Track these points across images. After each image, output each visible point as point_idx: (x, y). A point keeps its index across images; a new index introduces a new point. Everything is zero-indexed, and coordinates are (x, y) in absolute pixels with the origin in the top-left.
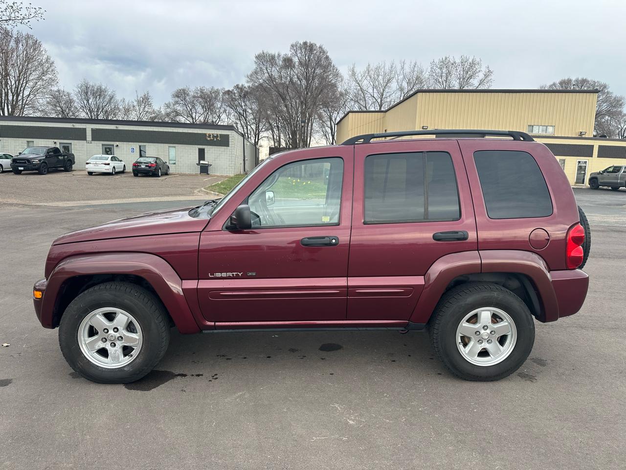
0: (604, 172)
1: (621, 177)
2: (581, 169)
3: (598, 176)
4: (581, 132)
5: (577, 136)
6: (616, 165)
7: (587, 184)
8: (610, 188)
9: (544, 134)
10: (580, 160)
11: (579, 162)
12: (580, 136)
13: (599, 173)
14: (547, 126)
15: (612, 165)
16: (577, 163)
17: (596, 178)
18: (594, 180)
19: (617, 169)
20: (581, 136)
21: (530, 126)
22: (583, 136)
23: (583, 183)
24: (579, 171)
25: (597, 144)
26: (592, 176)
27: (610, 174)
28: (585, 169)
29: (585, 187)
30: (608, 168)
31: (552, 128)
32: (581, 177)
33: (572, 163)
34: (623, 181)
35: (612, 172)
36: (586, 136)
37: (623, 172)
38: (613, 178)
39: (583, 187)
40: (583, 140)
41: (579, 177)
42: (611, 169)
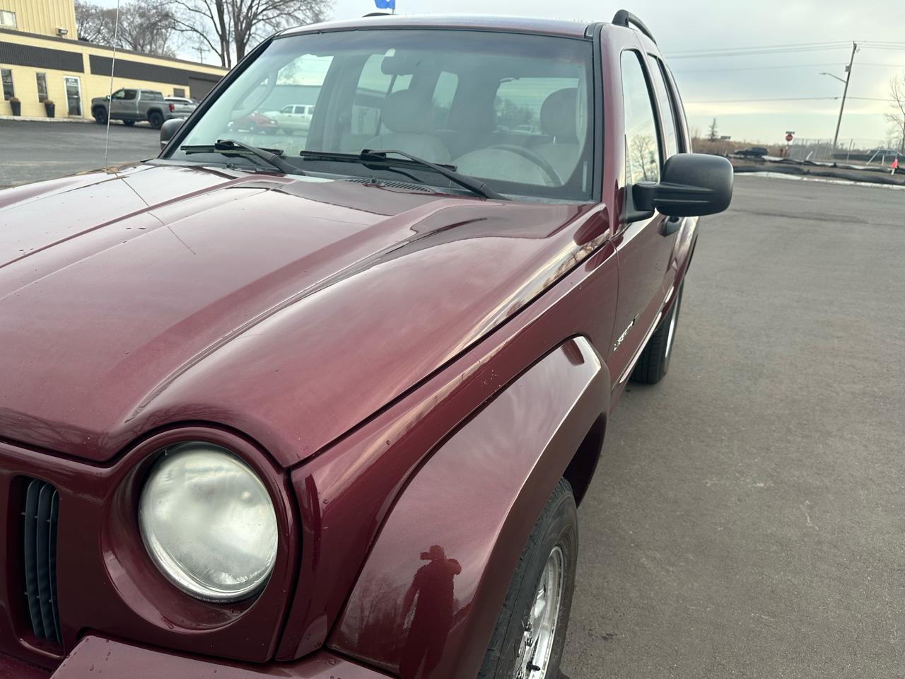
0: (114, 96)
1: (139, 107)
2: (73, 96)
3: (105, 104)
4: (60, 30)
5: (55, 36)
6: (127, 87)
7: (87, 114)
8: (121, 122)
10: (67, 77)
11: (67, 79)
12: (58, 37)
13: (106, 100)
15: (121, 88)
16: (65, 82)
17: (103, 106)
18: (99, 109)
19: (130, 94)
20: (60, 36)
22: (64, 37)
23: (79, 113)
24: (69, 93)
25: (86, 52)
26: (95, 103)
27: (122, 101)
28: (77, 93)
29: (85, 121)
30: (117, 92)
31: (10, 15)
32: (74, 104)
33: (57, 81)
34: (145, 113)
35: (125, 98)
36: (68, 37)
37: (141, 99)
38: (126, 108)
39: (81, 121)
40: (65, 44)
41: (72, 105)
42: (122, 94)
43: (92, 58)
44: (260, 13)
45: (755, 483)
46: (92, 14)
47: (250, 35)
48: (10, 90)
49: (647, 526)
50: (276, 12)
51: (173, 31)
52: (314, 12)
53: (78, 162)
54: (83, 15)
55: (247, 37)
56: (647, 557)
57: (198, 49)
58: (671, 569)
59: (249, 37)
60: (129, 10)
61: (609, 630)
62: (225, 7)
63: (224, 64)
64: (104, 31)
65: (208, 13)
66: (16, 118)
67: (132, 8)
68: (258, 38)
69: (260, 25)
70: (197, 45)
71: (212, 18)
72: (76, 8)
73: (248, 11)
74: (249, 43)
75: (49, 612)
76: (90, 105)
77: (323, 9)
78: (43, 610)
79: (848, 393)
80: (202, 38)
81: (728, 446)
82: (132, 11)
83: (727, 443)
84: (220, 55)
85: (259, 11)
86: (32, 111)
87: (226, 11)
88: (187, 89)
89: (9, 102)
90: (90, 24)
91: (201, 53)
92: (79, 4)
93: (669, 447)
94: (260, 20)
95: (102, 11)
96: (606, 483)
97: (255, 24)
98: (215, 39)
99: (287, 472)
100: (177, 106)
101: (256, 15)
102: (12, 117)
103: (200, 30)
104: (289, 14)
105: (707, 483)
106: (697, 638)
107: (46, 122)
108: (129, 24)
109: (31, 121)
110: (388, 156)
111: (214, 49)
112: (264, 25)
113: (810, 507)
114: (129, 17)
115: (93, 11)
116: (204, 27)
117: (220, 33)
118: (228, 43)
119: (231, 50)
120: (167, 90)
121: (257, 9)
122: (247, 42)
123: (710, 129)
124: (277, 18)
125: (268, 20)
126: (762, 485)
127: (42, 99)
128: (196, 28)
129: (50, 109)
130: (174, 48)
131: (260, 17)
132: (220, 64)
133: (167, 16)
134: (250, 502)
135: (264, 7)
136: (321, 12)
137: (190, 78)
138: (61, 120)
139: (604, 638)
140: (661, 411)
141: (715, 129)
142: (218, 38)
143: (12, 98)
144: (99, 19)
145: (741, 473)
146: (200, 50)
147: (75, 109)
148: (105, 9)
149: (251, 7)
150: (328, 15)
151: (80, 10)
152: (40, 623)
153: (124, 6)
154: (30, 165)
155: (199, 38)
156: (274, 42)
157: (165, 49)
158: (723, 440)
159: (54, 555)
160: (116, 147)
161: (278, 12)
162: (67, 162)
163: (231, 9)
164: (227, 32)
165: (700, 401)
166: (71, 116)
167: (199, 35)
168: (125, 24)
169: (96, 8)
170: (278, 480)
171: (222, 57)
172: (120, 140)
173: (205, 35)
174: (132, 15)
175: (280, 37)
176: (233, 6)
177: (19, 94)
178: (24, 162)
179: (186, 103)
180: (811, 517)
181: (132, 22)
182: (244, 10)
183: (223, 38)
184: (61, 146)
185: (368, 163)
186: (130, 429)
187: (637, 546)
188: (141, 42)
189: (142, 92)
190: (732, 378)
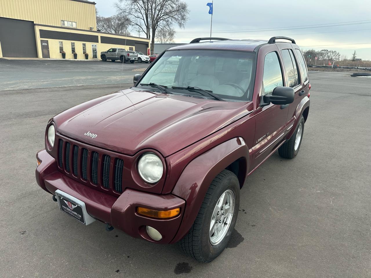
0: (108, 51)
1: (117, 55)
2: (95, 51)
3: (105, 54)
4: (91, 28)
5: (89, 30)
6: (113, 48)
7: (99, 58)
8: (111, 60)
9: (71, 27)
10: (93, 44)
11: (93, 45)
13: (106, 52)
14: (72, 22)
15: (111, 48)
17: (104, 55)
19: (114, 50)
20: (91, 30)
21: (62, 21)
22: (92, 30)
23: (96, 58)
24: (93, 51)
25: (99, 35)
26: (102, 54)
27: (111, 53)
28: (96, 50)
29: (98, 60)
30: (110, 50)
31: (75, 23)
32: (95, 54)
33: (89, 46)
34: (119, 57)
35: (112, 52)
36: (94, 30)
37: (118, 52)
38: (113, 55)
39: (97, 60)
40: (92, 33)
41: (94, 54)
42: (111, 50)
43: (101, 37)
44: (161, 17)
45: (317, 191)
46: (101, 20)
47: (157, 25)
48: (74, 50)
49: (275, 200)
50: (167, 16)
51: (129, 25)
52: (182, 15)
53: (98, 77)
54: (99, 20)
55: (156, 26)
56: (272, 208)
57: (138, 31)
58: (279, 211)
59: (157, 26)
60: (114, 17)
61: (254, 224)
62: (149, 15)
63: (147, 37)
64: (105, 26)
65: (142, 18)
66: (76, 60)
67: (115, 17)
68: (160, 26)
69: (161, 21)
70: (138, 30)
71: (144, 20)
72: (96, 18)
73: (157, 16)
74: (157, 28)
75: (119, 185)
76: (100, 54)
77: (185, 14)
78: (118, 185)
79: (367, 165)
80: (140, 27)
81: (312, 179)
82: (115, 18)
83: (311, 179)
84: (146, 34)
85: (161, 16)
86: (81, 57)
87: (149, 17)
88: (134, 47)
89: (73, 54)
90: (100, 24)
91: (139, 32)
92: (97, 17)
93: (290, 178)
94: (161, 20)
95: (105, 19)
96: (264, 187)
97: (159, 21)
98: (144, 27)
99: (165, 158)
100: (130, 54)
101: (160, 18)
102: (74, 60)
103: (139, 25)
104: (172, 17)
105: (300, 190)
106: (281, 228)
107: (85, 61)
108: (114, 23)
109: (80, 61)
110: (194, 88)
111: (144, 31)
112: (163, 22)
113: (334, 199)
114: (114, 20)
115: (102, 19)
116: (141, 23)
117: (146, 25)
118: (149, 29)
119: (150, 32)
120: (127, 48)
121: (161, 15)
122: (156, 28)
123: (353, 55)
124: (168, 19)
125: (164, 20)
126: (319, 192)
127: (84, 53)
128: (138, 24)
129: (87, 56)
130: (129, 31)
131: (161, 18)
132: (146, 37)
133: (127, 20)
134: (159, 165)
135: (163, 15)
136: (184, 15)
137: (135, 43)
138: (90, 60)
139: (253, 226)
140: (291, 168)
141: (355, 56)
142: (145, 27)
143: (74, 53)
144: (103, 22)
145: (313, 188)
146: (139, 31)
147: (95, 56)
148: (106, 18)
149: (158, 15)
150: (187, 16)
151: (97, 19)
152: (117, 188)
153: (113, 16)
154: (82, 78)
155: (139, 28)
156: (166, 52)
157: (126, 32)
158: (310, 177)
159: (122, 173)
160: (109, 70)
161: (168, 16)
162: (94, 77)
163: (151, 16)
164: (149, 25)
165: (307, 165)
166: (94, 58)
167: (139, 26)
168: (113, 23)
169: (103, 18)
170: (163, 159)
171: (147, 34)
172: (111, 67)
173: (141, 26)
174: (115, 20)
175: (168, 51)
176: (151, 15)
177: (77, 51)
178: (80, 77)
179: (133, 53)
180: (333, 202)
181: (115, 22)
182: (156, 16)
183: (148, 27)
184: (91, 70)
185: (189, 90)
186: (137, 149)
187: (270, 205)
188: (118, 29)
189: (118, 49)
190: (322, 158)
